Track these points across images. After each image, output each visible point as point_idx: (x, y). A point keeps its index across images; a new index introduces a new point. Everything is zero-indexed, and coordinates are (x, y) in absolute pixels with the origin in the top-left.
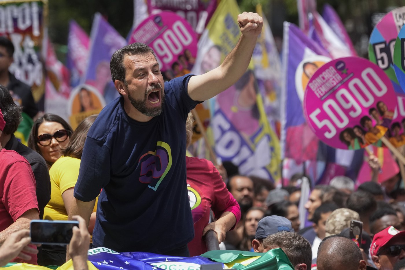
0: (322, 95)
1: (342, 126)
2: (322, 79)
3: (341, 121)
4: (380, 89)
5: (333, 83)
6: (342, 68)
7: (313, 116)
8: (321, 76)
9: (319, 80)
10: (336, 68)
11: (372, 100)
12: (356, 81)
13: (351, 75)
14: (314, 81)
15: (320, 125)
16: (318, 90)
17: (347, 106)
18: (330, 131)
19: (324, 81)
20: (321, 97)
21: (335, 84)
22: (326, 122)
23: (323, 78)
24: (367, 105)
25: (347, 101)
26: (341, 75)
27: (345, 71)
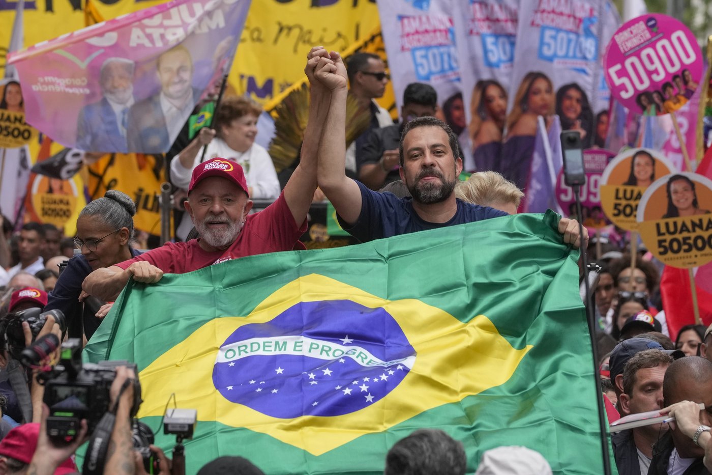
0: (626, 50)
1: (641, 87)
2: (629, 33)
3: (641, 82)
4: (688, 56)
5: (640, 40)
6: (653, 26)
7: (613, 71)
8: (629, 30)
9: (626, 34)
10: (646, 23)
11: (678, 67)
12: (665, 42)
13: (661, 35)
14: (620, 34)
15: (618, 82)
16: (623, 44)
17: (651, 68)
18: (627, 91)
19: (632, 35)
20: (626, 52)
21: (642, 41)
22: (625, 80)
23: (631, 32)
24: (672, 70)
25: (652, 62)
26: (651, 32)
27: (655, 29)
